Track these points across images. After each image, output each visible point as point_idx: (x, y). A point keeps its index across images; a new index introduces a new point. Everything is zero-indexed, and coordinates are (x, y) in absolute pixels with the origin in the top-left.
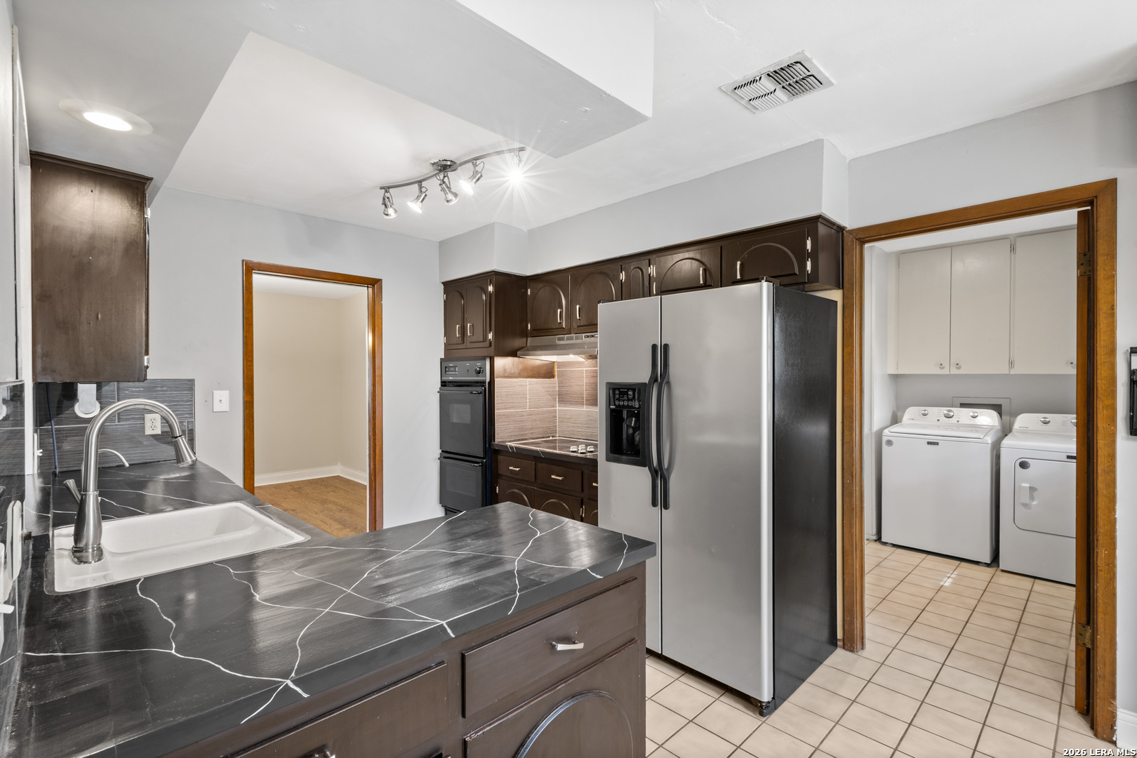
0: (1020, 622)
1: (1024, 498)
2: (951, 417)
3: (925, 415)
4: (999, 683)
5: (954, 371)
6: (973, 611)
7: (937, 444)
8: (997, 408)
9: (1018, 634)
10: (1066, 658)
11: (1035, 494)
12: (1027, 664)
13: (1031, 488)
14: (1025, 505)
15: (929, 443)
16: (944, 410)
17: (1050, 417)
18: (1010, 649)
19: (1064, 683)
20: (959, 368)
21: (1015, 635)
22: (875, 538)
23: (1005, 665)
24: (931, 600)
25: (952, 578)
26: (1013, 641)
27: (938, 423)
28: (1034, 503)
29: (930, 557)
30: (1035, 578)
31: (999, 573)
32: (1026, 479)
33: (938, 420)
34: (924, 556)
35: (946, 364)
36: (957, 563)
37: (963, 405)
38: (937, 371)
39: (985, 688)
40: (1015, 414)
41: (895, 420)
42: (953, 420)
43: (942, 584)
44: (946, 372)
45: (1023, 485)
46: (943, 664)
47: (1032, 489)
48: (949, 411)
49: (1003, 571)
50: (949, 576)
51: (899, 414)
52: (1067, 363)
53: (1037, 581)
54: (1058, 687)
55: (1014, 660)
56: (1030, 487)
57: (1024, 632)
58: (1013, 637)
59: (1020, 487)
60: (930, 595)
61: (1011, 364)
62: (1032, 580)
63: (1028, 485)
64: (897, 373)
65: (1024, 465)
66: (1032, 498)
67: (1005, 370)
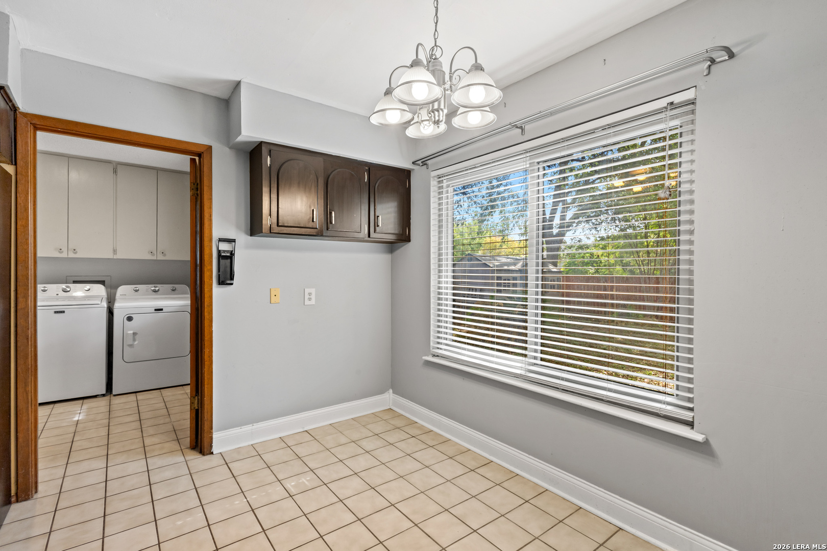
0: (140, 420)
1: (129, 341)
2: (69, 291)
3: (45, 291)
4: (146, 458)
5: (72, 255)
6: (109, 426)
7: (63, 312)
8: (102, 282)
9: (142, 427)
10: (172, 427)
11: (137, 337)
12: (155, 440)
13: (134, 333)
14: (131, 346)
15: (56, 312)
16: (64, 286)
17: (138, 287)
18: (143, 437)
19: (178, 440)
20: (76, 253)
21: (141, 428)
23: (144, 447)
24: (75, 433)
25: (83, 412)
26: (142, 432)
27: (58, 296)
28: (136, 343)
29: (57, 405)
30: (136, 392)
31: (113, 398)
32: (130, 328)
33: (58, 294)
34: (51, 406)
35: (65, 249)
36: (81, 401)
37: (75, 282)
38: (57, 255)
39: (140, 465)
40: (117, 287)
42: (71, 294)
43: (76, 419)
44: (64, 255)
45: (129, 332)
46: (107, 467)
48: (67, 286)
49: (115, 395)
50: (79, 413)
52: (149, 252)
53: (137, 394)
54: (176, 443)
55: (148, 441)
57: (146, 424)
58: (140, 430)
59: (127, 334)
60: (72, 429)
61: (115, 251)
62: (135, 394)
63: (132, 332)
65: (130, 319)
66: (134, 340)
67: (110, 255)
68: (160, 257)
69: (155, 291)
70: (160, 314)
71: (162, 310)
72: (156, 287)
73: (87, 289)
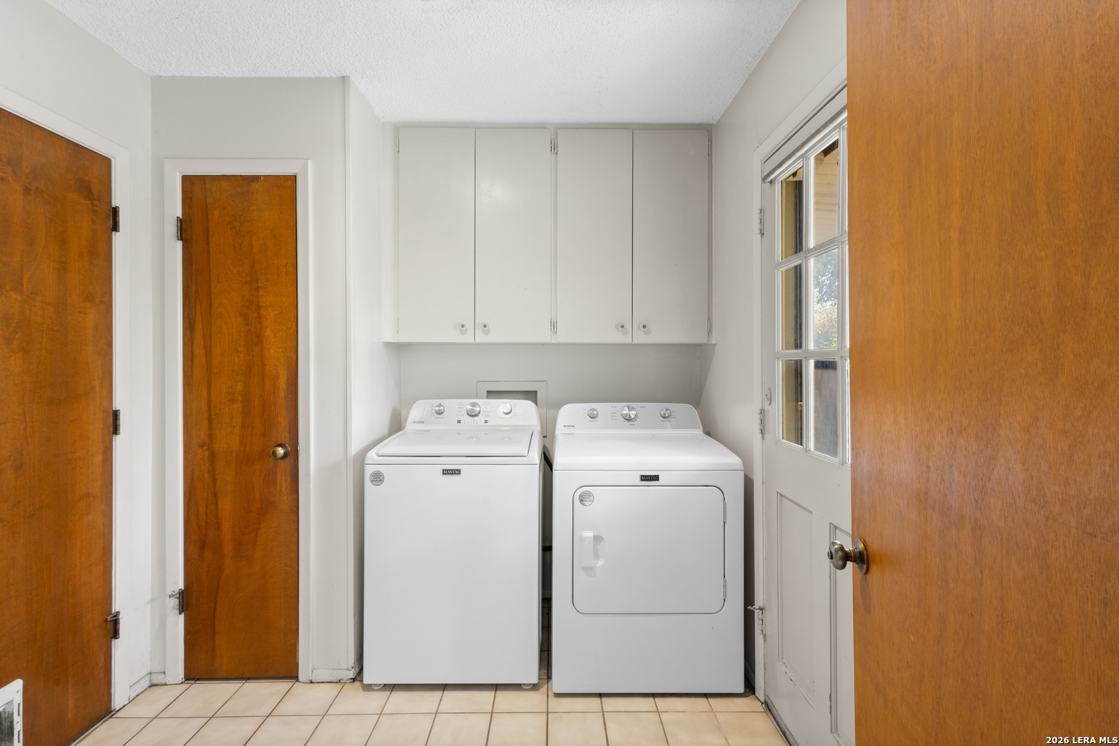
1: (586, 557)
2: (477, 415)
3: (440, 413)
5: (481, 338)
8: (532, 395)
11: (602, 548)
14: (591, 570)
15: (446, 472)
16: (466, 404)
17: (599, 406)
20: (487, 332)
22: (351, 674)
27: (459, 426)
28: (600, 563)
31: (551, 699)
32: (588, 521)
33: (459, 422)
35: (469, 326)
37: (491, 394)
38: (457, 338)
40: (558, 406)
41: (397, 425)
42: (481, 418)
44: (468, 338)
45: (585, 533)
47: (597, 539)
48: (474, 405)
49: (558, 695)
51: (403, 412)
52: (617, 327)
53: (604, 699)
56: (594, 537)
59: (581, 539)
61: (554, 326)
63: (592, 534)
64: (396, 341)
66: (598, 556)
67: (546, 337)
68: (641, 338)
69: (628, 419)
70: (651, 489)
71: (656, 478)
72: (633, 409)
73: (506, 411)
